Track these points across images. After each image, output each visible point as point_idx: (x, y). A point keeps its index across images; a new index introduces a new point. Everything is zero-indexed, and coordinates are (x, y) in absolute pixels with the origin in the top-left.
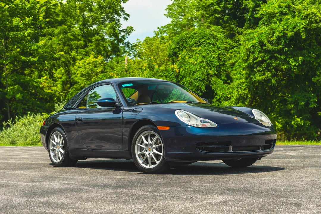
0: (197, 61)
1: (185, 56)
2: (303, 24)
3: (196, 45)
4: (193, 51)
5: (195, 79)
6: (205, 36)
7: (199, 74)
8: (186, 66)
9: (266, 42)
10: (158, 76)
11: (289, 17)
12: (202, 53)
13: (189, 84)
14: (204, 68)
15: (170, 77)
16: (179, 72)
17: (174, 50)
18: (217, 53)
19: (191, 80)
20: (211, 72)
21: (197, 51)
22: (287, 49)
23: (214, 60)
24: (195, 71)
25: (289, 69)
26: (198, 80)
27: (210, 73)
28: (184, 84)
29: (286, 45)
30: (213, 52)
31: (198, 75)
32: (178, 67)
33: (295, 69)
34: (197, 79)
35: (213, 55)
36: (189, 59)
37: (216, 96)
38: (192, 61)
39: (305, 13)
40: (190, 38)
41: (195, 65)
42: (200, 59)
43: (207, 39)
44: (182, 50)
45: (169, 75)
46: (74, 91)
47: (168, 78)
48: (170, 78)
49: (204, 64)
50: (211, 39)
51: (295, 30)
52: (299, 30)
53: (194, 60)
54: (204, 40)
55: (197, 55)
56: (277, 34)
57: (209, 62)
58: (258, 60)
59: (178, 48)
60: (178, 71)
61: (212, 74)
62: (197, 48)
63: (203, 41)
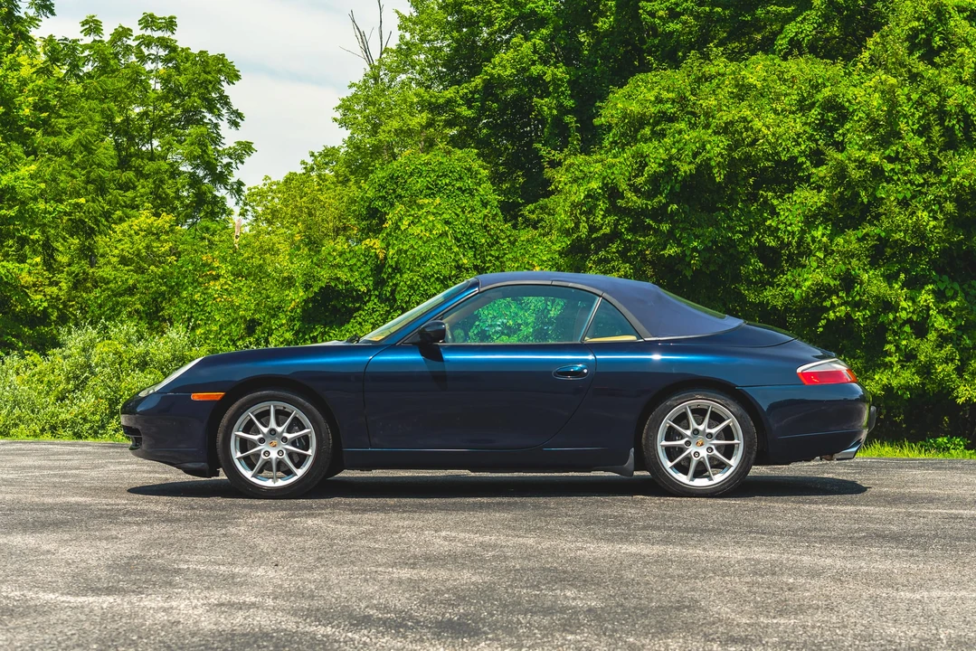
0: (431, 231)
1: (401, 219)
2: (718, 146)
3: (429, 192)
4: (421, 207)
5: (425, 278)
6: (451, 172)
7: (437, 264)
8: (403, 244)
9: (623, 186)
10: (332, 266)
11: (683, 126)
12: (443, 213)
13: (411, 287)
14: (450, 249)
15: (362, 269)
16: (385, 258)
17: (370, 203)
18: (479, 215)
19: (415, 279)
20: (465, 261)
21: (432, 209)
22: (675, 206)
23: (472, 231)
24: (425, 256)
25: (680, 259)
26: (432, 280)
27: (463, 264)
28: (399, 289)
29: (673, 197)
30: (469, 212)
31: (431, 266)
32: (384, 245)
33: (693, 258)
34: (433, 276)
35: (471, 218)
36: (409, 225)
37: (477, 323)
38: (416, 230)
39: (725, 118)
40: (412, 174)
41: (428, 241)
42: (440, 228)
43: (457, 180)
44: (392, 205)
45: (359, 264)
46: (109, 296)
47: (356, 273)
48: (362, 273)
49: (450, 241)
50: (465, 178)
51: (698, 160)
52: (710, 159)
53: (423, 228)
54: (447, 181)
55: (431, 218)
56: (653, 167)
57: (459, 236)
58: (602, 232)
59: (383, 198)
60: (381, 256)
61: (467, 266)
62: (431, 200)
63: (446, 185)
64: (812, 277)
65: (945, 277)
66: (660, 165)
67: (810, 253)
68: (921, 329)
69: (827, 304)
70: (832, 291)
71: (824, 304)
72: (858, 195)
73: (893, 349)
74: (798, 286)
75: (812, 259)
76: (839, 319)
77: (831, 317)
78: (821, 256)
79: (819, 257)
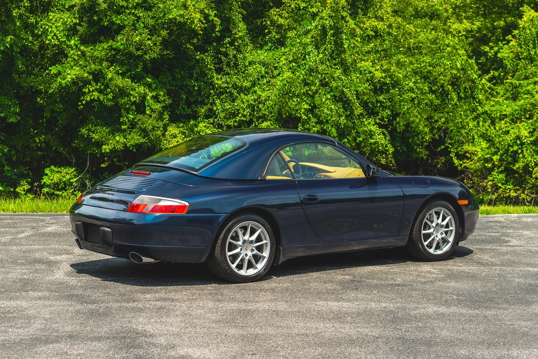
64: (71, 73)
65: (150, 75)
67: (66, 56)
68: (140, 107)
70: (86, 83)
71: (84, 90)
72: (101, 20)
73: (126, 120)
74: (63, 78)
75: (70, 59)
76: (93, 101)
77: (88, 99)
78: (76, 58)
79: (74, 59)
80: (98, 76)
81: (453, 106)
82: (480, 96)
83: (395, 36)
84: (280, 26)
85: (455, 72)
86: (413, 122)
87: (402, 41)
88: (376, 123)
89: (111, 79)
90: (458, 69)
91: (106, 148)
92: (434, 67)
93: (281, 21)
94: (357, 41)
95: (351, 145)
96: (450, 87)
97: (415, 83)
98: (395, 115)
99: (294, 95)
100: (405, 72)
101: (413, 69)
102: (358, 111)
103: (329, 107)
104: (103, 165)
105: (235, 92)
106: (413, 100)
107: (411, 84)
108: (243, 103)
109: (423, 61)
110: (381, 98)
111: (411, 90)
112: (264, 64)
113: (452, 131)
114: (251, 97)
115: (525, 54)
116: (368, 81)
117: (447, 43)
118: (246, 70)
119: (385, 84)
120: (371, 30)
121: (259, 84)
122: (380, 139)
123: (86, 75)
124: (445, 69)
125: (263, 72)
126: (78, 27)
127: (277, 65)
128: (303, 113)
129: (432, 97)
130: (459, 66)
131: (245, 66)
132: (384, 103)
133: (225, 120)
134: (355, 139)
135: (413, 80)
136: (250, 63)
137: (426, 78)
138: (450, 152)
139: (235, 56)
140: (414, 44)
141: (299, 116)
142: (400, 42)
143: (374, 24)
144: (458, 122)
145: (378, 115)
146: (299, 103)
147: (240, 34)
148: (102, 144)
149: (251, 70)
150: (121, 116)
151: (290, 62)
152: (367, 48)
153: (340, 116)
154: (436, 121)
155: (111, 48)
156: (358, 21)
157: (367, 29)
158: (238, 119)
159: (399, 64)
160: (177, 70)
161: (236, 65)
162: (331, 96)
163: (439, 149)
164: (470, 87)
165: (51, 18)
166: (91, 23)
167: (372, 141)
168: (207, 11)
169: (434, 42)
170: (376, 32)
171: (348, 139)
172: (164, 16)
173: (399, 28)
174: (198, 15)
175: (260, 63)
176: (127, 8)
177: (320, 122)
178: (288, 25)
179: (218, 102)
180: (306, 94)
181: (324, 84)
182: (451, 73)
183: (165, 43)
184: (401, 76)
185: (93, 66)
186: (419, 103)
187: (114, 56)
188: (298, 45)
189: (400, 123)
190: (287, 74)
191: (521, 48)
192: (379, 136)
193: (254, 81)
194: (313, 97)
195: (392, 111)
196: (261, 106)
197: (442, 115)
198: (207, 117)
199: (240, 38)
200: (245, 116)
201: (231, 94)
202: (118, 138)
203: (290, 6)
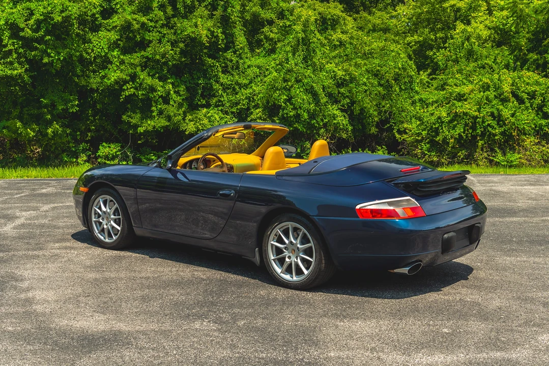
64: (114, 75)
65: (173, 76)
66: (41, 15)
67: (111, 63)
68: (166, 100)
69: (125, 87)
70: (126, 82)
71: (123, 88)
72: (136, 36)
73: (156, 109)
74: (109, 79)
75: (113, 65)
76: (130, 95)
77: (127, 94)
78: (118, 64)
79: (117, 65)
80: (133, 77)
81: (396, 95)
82: (416, 88)
83: (355, 45)
84: (272, 39)
85: (397, 70)
86: (366, 107)
87: (360, 48)
88: (339, 109)
89: (143, 80)
90: (399, 69)
91: (141, 130)
92: (382, 67)
93: (272, 35)
94: (326, 49)
95: (319, 124)
96: (393, 82)
97: (367, 79)
98: (353, 103)
99: (277, 89)
100: (360, 71)
101: (366, 70)
102: (324, 100)
103: (301, 97)
104: (139, 142)
105: (237, 87)
106: (366, 91)
107: (364, 80)
108: (243, 95)
109: (374, 63)
110: (342, 90)
111: (365, 84)
112: (259, 67)
113: (395, 114)
114: (249, 91)
115: (453, 57)
116: (332, 78)
117: (392, 49)
118: (245, 71)
119: (345, 80)
120: (337, 41)
121: (255, 82)
122: (342, 120)
123: (124, 77)
124: (390, 68)
125: (258, 73)
126: (119, 42)
127: (268, 67)
128: (283, 102)
129: (380, 89)
130: (400, 66)
131: (245, 69)
132: (345, 94)
133: (230, 108)
134: (322, 120)
135: (366, 77)
136: (249, 67)
137: (376, 75)
138: (393, 129)
139: (237, 62)
140: (369, 50)
141: (280, 103)
142: (358, 49)
143: (340, 36)
144: (399, 107)
145: (340, 103)
146: (280, 95)
147: (241, 46)
148: (138, 127)
149: (249, 71)
150: (152, 106)
151: (277, 65)
152: (333, 54)
153: (310, 104)
154: (384, 107)
155: (143, 56)
156: (328, 35)
157: (334, 40)
158: (239, 107)
159: (357, 66)
160: (195, 72)
161: (238, 68)
162: (304, 89)
163: (386, 127)
164: (409, 81)
165: (100, 35)
166: (128, 39)
167: (335, 121)
168: (212, 29)
169: (383, 49)
170: (341, 42)
171: (316, 120)
172: (181, 33)
173: (358, 39)
174: (205, 32)
175: (255, 66)
176: (155, 27)
177: (295, 109)
178: (278, 38)
179: (225, 95)
180: (285, 88)
181: (298, 81)
182: (394, 71)
183: (183, 53)
184: (357, 74)
185: (130, 70)
186: (370, 93)
187: (146, 62)
188: (283, 52)
189: (357, 109)
190: (275, 74)
191: (451, 52)
192: (341, 118)
193: (251, 79)
194: (289, 90)
195: (351, 100)
196: (255, 97)
197: (387, 102)
198: (217, 106)
199: (241, 48)
200: (244, 105)
201: (234, 89)
202: (149, 122)
203: (279, 25)
